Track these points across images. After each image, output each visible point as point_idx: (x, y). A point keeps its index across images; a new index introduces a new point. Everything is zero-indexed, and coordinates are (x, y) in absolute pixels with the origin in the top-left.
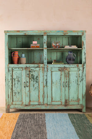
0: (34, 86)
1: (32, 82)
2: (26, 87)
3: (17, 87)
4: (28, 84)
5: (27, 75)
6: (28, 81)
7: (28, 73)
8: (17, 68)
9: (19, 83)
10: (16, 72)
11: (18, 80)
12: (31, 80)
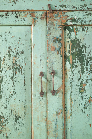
0: (82, 90)
1: (73, 75)
2: (50, 95)
3: (8, 93)
4: (58, 82)
5: (51, 43)
6: (58, 66)
7: (58, 33)
8: (12, 16)
9: (19, 77)
10: (8, 29)
11: (15, 64)
12: (68, 66)
